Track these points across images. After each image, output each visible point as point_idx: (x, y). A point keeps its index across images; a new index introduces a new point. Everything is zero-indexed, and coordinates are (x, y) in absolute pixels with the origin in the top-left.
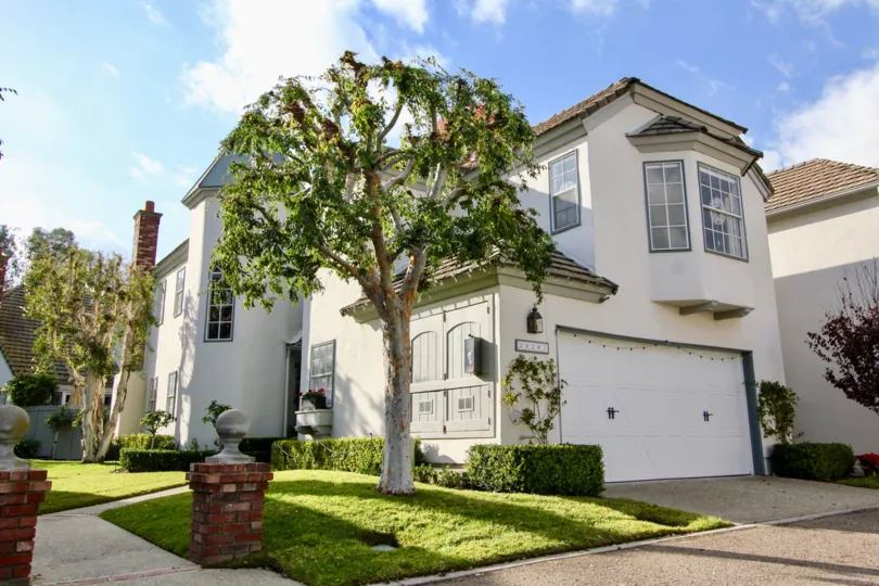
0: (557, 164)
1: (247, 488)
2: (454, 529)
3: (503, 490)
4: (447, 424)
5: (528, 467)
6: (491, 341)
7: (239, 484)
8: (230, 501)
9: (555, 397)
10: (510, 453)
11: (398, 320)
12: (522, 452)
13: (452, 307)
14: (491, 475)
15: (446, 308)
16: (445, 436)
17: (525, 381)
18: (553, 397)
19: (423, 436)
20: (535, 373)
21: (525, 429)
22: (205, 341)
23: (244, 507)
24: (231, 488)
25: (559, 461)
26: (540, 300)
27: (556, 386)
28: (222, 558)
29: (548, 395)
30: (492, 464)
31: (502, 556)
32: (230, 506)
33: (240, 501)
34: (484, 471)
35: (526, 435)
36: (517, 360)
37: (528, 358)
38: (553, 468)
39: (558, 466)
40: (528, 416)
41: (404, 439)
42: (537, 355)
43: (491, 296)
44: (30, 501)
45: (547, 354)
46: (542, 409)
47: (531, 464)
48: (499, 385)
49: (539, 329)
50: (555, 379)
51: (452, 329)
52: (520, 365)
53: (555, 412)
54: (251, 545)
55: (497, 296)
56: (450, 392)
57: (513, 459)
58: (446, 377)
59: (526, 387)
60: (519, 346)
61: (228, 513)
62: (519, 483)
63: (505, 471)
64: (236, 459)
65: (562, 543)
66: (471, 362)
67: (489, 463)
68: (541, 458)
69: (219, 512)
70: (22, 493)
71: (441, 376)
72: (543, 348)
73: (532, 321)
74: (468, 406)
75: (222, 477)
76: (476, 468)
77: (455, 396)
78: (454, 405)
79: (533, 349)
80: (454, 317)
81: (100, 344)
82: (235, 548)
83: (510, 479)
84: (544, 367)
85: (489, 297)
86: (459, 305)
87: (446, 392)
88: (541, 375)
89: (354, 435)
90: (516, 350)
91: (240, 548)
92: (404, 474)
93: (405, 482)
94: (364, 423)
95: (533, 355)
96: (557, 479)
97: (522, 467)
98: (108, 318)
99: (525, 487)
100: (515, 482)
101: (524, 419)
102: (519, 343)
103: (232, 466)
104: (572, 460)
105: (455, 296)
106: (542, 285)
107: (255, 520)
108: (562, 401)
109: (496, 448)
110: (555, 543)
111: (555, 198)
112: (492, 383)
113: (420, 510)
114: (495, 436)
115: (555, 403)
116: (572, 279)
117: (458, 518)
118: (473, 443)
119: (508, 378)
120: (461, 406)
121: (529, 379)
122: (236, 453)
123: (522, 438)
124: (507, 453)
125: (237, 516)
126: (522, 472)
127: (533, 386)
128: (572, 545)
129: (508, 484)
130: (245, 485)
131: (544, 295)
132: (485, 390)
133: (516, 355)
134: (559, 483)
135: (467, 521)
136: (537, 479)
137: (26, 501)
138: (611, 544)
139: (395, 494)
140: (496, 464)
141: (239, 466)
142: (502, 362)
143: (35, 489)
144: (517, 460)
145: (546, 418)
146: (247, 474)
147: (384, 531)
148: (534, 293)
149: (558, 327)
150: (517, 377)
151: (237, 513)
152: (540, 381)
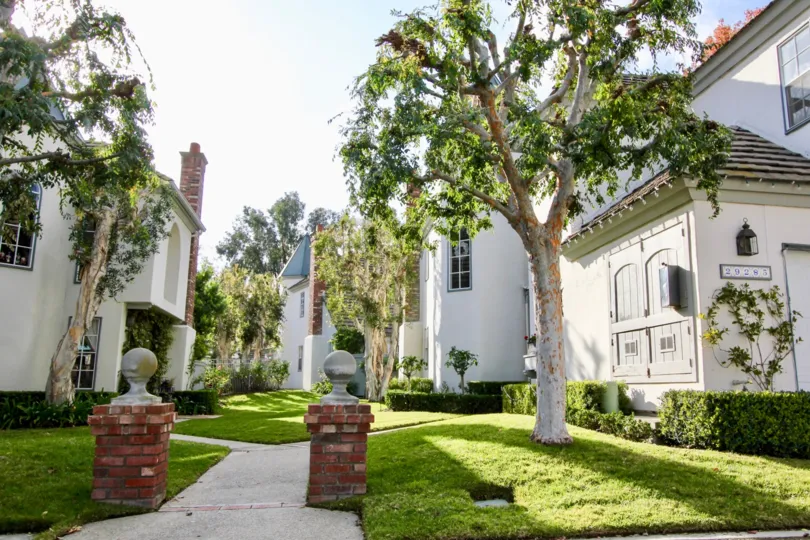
0: (788, 46)
1: (347, 429)
2: (582, 489)
3: (698, 446)
4: (651, 366)
5: (724, 420)
6: (688, 269)
7: (339, 425)
8: (331, 442)
9: (784, 334)
10: (702, 401)
11: (542, 251)
12: (717, 401)
13: (648, 234)
14: (684, 426)
15: (643, 236)
16: (650, 380)
17: (737, 314)
18: (780, 333)
19: (628, 380)
20: (752, 303)
21: (736, 372)
22: (449, 291)
23: (346, 448)
24: (332, 429)
25: (775, 413)
26: (717, 211)
27: (785, 318)
28: (325, 498)
29: (772, 331)
30: (685, 413)
31: (613, 528)
32: (332, 447)
33: (341, 443)
34: (676, 422)
35: (740, 380)
36: (724, 289)
37: (738, 285)
38: (764, 421)
39: (771, 419)
40: (739, 357)
41: (554, 383)
42: (748, 282)
43: (685, 215)
44: (149, 433)
45: (769, 279)
46: (762, 349)
47: (730, 414)
48: (699, 321)
49: (754, 250)
50: (784, 310)
51: (650, 259)
52: (727, 295)
53: (785, 352)
54: (355, 488)
55: (691, 214)
56: (652, 330)
57: (705, 408)
58: (647, 313)
59: (739, 322)
60: (725, 272)
61: (330, 454)
62: (713, 437)
63: (698, 424)
64: (338, 400)
65: (714, 519)
66: (667, 294)
67: (681, 413)
68: (744, 408)
69: (321, 452)
70: (143, 425)
71: (643, 314)
72: (761, 273)
73: (745, 241)
74: (670, 346)
75: (320, 417)
76: (669, 418)
77: (657, 334)
78: (656, 345)
79: (747, 274)
80: (652, 245)
81: (372, 299)
82: (338, 489)
83: (703, 432)
84: (764, 297)
85: (683, 217)
86: (655, 230)
87: (648, 330)
88: (761, 305)
89: (573, 379)
90: (722, 277)
91: (344, 489)
92: (554, 422)
93: (556, 430)
94: (581, 366)
95: (744, 282)
96: (771, 436)
97: (717, 419)
98: (374, 276)
99: (722, 442)
100: (709, 436)
101: (733, 360)
102: (725, 269)
103: (331, 407)
104: (796, 412)
105: (651, 221)
106: (719, 193)
107: (358, 463)
108: (796, 338)
109: (689, 394)
110: (703, 518)
111: (788, 88)
112: (691, 318)
113: (559, 463)
114: (698, 381)
115: (786, 340)
116: (798, 183)
117: (597, 476)
118: (667, 388)
119: (710, 311)
120: (663, 347)
121: (742, 312)
122: (343, 394)
123: (735, 383)
124: (698, 401)
125: (339, 457)
126: (716, 425)
127: (750, 319)
128: (729, 523)
129: (702, 438)
130: (345, 426)
131: (721, 205)
132: (685, 326)
133: (723, 283)
134: (775, 440)
135: (606, 480)
136: (740, 434)
137: (145, 432)
138: (798, 528)
139: (545, 443)
140: (688, 414)
141: (338, 407)
142: (702, 293)
143: (151, 422)
144: (711, 410)
145: (772, 358)
146: (346, 415)
147: (503, 484)
148: (709, 204)
149: (786, 246)
150: (724, 309)
151: (339, 455)
152: (760, 314)
